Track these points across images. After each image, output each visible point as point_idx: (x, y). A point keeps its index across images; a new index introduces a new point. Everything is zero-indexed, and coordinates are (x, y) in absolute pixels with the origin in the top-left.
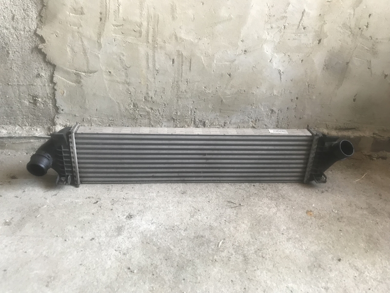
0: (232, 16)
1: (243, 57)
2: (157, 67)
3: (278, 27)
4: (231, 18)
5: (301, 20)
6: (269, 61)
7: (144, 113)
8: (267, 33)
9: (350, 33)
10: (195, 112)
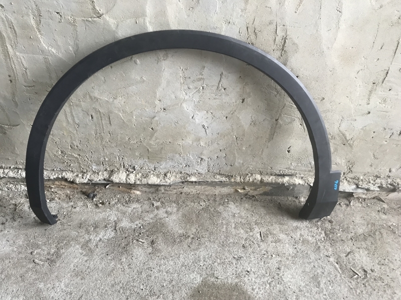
0: (145, 79)
1: (162, 114)
2: (77, 121)
3: (196, 88)
4: (144, 81)
5: (220, 81)
6: (191, 117)
7: (73, 159)
8: (184, 93)
9: (276, 93)
10: (122, 158)
